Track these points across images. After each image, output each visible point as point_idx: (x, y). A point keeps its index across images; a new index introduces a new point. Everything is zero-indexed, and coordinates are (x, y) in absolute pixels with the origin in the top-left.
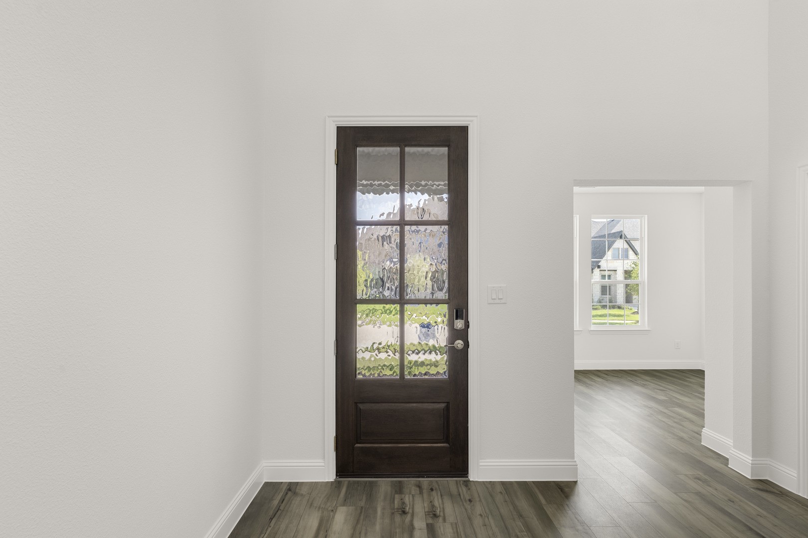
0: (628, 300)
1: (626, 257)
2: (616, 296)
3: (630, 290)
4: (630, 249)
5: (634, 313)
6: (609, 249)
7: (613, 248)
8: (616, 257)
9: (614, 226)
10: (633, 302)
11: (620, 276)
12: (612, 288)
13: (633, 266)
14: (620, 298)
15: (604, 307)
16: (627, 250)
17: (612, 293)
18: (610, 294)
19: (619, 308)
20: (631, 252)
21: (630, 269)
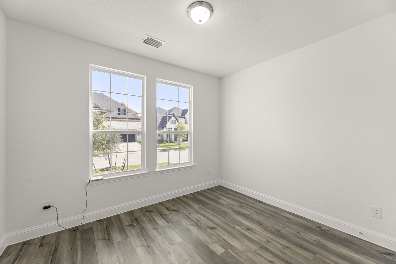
0: (176, 139)
1: (175, 123)
2: (172, 138)
3: (177, 136)
4: (176, 120)
5: (178, 144)
6: (169, 121)
7: (171, 120)
8: (171, 123)
9: (171, 112)
10: (178, 140)
11: (173, 130)
12: (170, 135)
13: (177, 127)
14: (173, 139)
15: (167, 142)
16: (175, 121)
17: (170, 137)
18: (169, 137)
19: (173, 142)
20: (177, 122)
21: (176, 128)
